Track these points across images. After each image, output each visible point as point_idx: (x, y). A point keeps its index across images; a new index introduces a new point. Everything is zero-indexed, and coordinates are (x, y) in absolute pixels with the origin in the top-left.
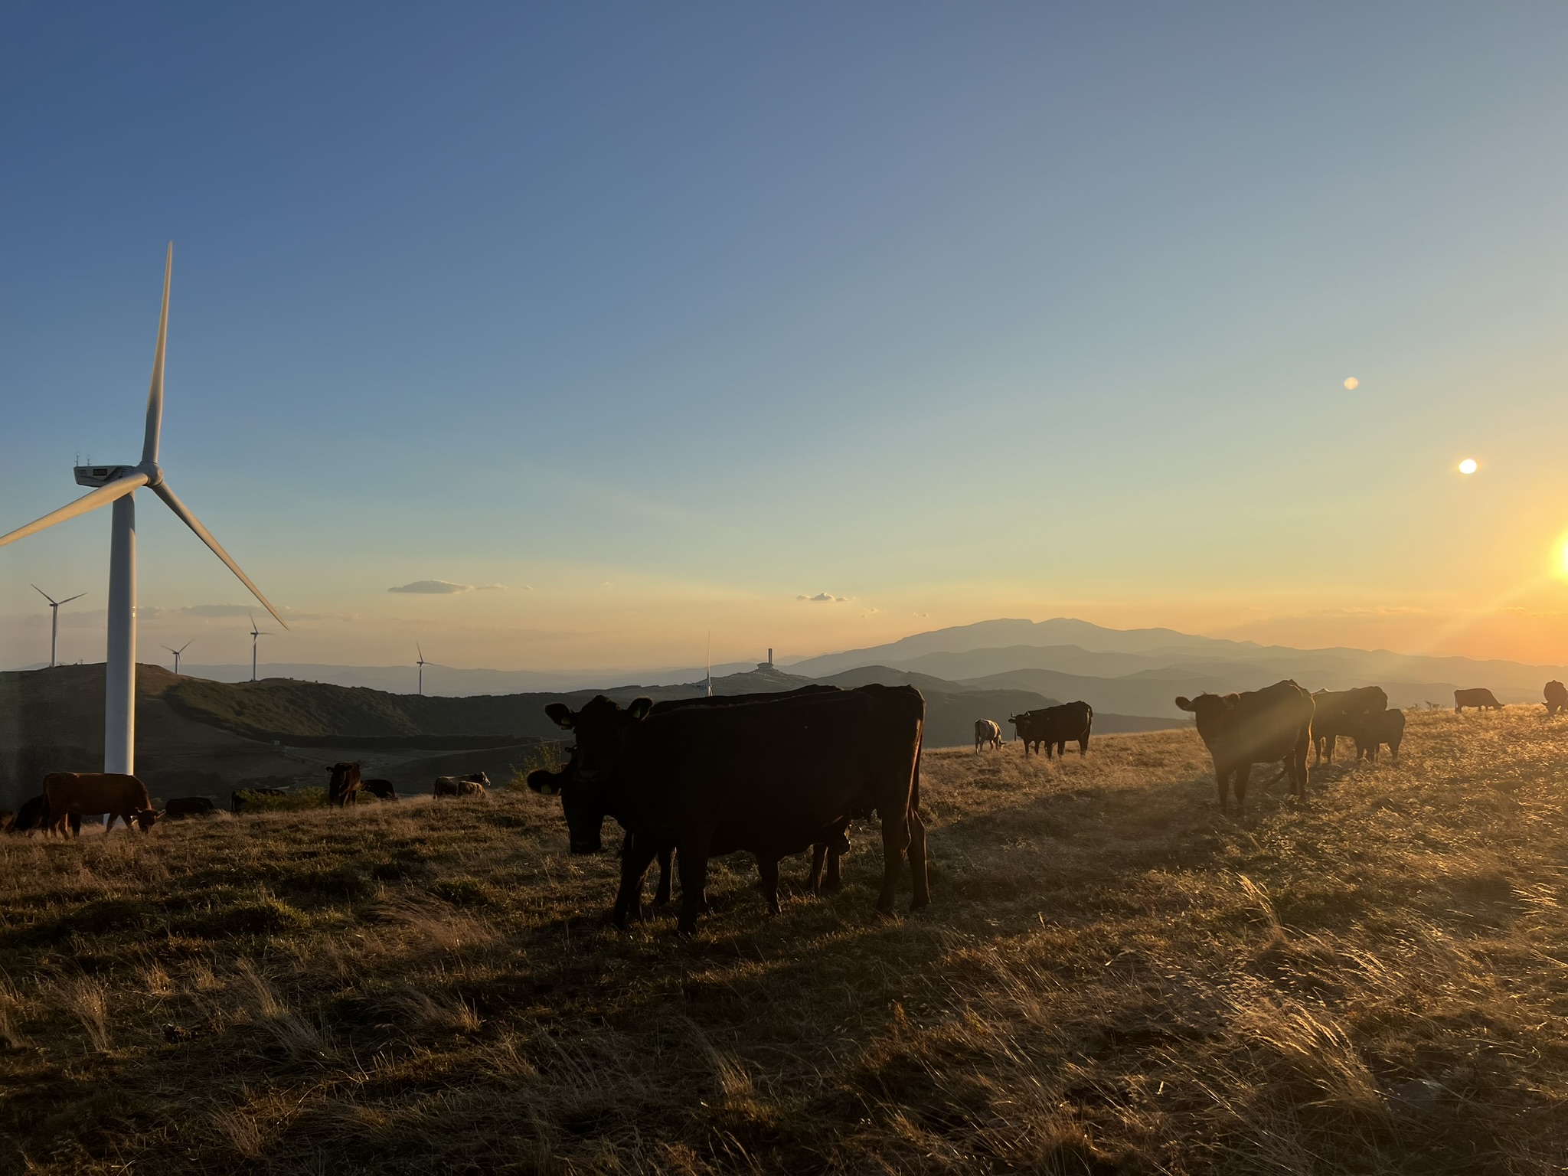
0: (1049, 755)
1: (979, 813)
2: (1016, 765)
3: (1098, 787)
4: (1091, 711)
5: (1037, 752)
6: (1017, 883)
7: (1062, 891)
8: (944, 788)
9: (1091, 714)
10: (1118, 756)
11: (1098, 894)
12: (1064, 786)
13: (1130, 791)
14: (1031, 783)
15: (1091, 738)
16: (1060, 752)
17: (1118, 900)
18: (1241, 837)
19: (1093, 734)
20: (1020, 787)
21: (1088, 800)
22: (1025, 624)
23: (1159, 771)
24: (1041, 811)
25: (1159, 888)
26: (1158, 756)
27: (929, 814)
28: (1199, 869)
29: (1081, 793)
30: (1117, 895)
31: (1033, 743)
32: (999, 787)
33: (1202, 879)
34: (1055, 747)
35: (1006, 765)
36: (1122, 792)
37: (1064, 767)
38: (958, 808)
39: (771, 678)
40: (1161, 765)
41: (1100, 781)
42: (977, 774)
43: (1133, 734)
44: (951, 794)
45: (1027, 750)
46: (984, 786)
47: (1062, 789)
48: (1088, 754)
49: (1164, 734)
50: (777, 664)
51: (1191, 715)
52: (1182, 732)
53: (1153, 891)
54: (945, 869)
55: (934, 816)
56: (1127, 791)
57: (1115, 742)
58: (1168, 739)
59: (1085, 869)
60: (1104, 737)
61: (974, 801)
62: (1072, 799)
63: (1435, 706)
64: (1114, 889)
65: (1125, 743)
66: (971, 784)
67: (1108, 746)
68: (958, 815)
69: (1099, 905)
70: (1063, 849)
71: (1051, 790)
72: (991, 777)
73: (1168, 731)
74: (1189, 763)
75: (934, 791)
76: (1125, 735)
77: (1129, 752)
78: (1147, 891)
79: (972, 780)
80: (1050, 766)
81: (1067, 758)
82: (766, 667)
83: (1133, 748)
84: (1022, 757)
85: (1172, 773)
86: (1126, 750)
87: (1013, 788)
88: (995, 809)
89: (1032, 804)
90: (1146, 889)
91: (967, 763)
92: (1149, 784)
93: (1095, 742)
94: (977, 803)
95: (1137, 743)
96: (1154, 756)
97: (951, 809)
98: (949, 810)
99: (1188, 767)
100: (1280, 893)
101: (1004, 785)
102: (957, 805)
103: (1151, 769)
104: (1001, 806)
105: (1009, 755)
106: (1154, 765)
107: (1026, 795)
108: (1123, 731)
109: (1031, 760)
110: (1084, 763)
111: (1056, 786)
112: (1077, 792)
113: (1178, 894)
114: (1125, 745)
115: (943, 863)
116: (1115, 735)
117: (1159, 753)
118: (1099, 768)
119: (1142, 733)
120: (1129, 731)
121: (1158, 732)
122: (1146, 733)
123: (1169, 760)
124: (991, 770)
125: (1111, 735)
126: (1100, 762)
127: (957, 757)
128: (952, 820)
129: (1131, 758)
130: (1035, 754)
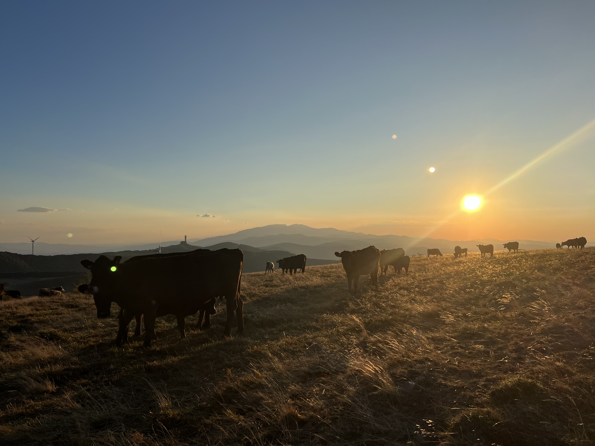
0: (291, 274)
1: (264, 296)
2: (279, 278)
3: (307, 285)
4: (306, 257)
5: (287, 273)
6: (277, 321)
7: (293, 323)
8: (252, 287)
9: (306, 259)
10: (315, 274)
11: (305, 324)
12: (296, 285)
13: (319, 286)
14: (284, 284)
16: (295, 272)
17: (312, 325)
18: (355, 301)
19: (307, 266)
20: (280, 286)
21: (303, 290)
22: (283, 227)
23: (329, 279)
24: (287, 294)
25: (326, 320)
26: (329, 273)
27: (246, 297)
28: (340, 313)
29: (301, 287)
30: (312, 323)
31: (285, 270)
32: (272, 286)
33: (341, 317)
34: (293, 271)
35: (275, 278)
36: (315, 287)
37: (296, 278)
38: (257, 295)
39: (186, 247)
40: (330, 276)
41: (308, 283)
42: (264, 282)
43: (321, 266)
44: (254, 290)
45: (283, 272)
46: (266, 286)
48: (305, 273)
50: (188, 242)
51: (340, 259)
52: (337, 265)
53: (325, 322)
54: (251, 318)
55: (248, 298)
56: (317, 286)
57: (314, 269)
58: (332, 267)
59: (302, 315)
60: (311, 267)
62: (298, 290)
63: (420, 255)
64: (311, 321)
66: (262, 285)
67: (312, 270)
68: (257, 297)
69: (306, 328)
70: (294, 308)
71: (291, 287)
72: (270, 283)
73: (333, 265)
74: (339, 276)
76: (318, 266)
77: (319, 272)
79: (262, 284)
80: (291, 278)
81: (297, 275)
82: (184, 243)
83: (321, 271)
84: (281, 275)
85: (333, 279)
86: (318, 271)
87: (277, 286)
88: (270, 294)
89: (284, 292)
90: (322, 321)
91: (262, 278)
92: (325, 283)
93: (307, 269)
94: (264, 292)
95: (322, 269)
96: (327, 273)
97: (254, 295)
98: (253, 295)
99: (339, 277)
100: (367, 320)
101: (274, 286)
102: (256, 293)
103: (326, 278)
104: (273, 293)
105: (277, 274)
106: (327, 277)
107: (282, 288)
108: (317, 265)
109: (285, 276)
110: (303, 276)
111: (293, 285)
112: (300, 287)
113: (333, 322)
114: (318, 269)
115: (250, 315)
116: (315, 266)
117: (329, 272)
118: (308, 278)
119: (324, 266)
120: (319, 265)
121: (330, 265)
122: (325, 265)
123: (332, 275)
124: (270, 280)
125: (313, 266)
126: (308, 276)
127: (258, 276)
128: (254, 299)
129: (319, 274)
130: (286, 274)
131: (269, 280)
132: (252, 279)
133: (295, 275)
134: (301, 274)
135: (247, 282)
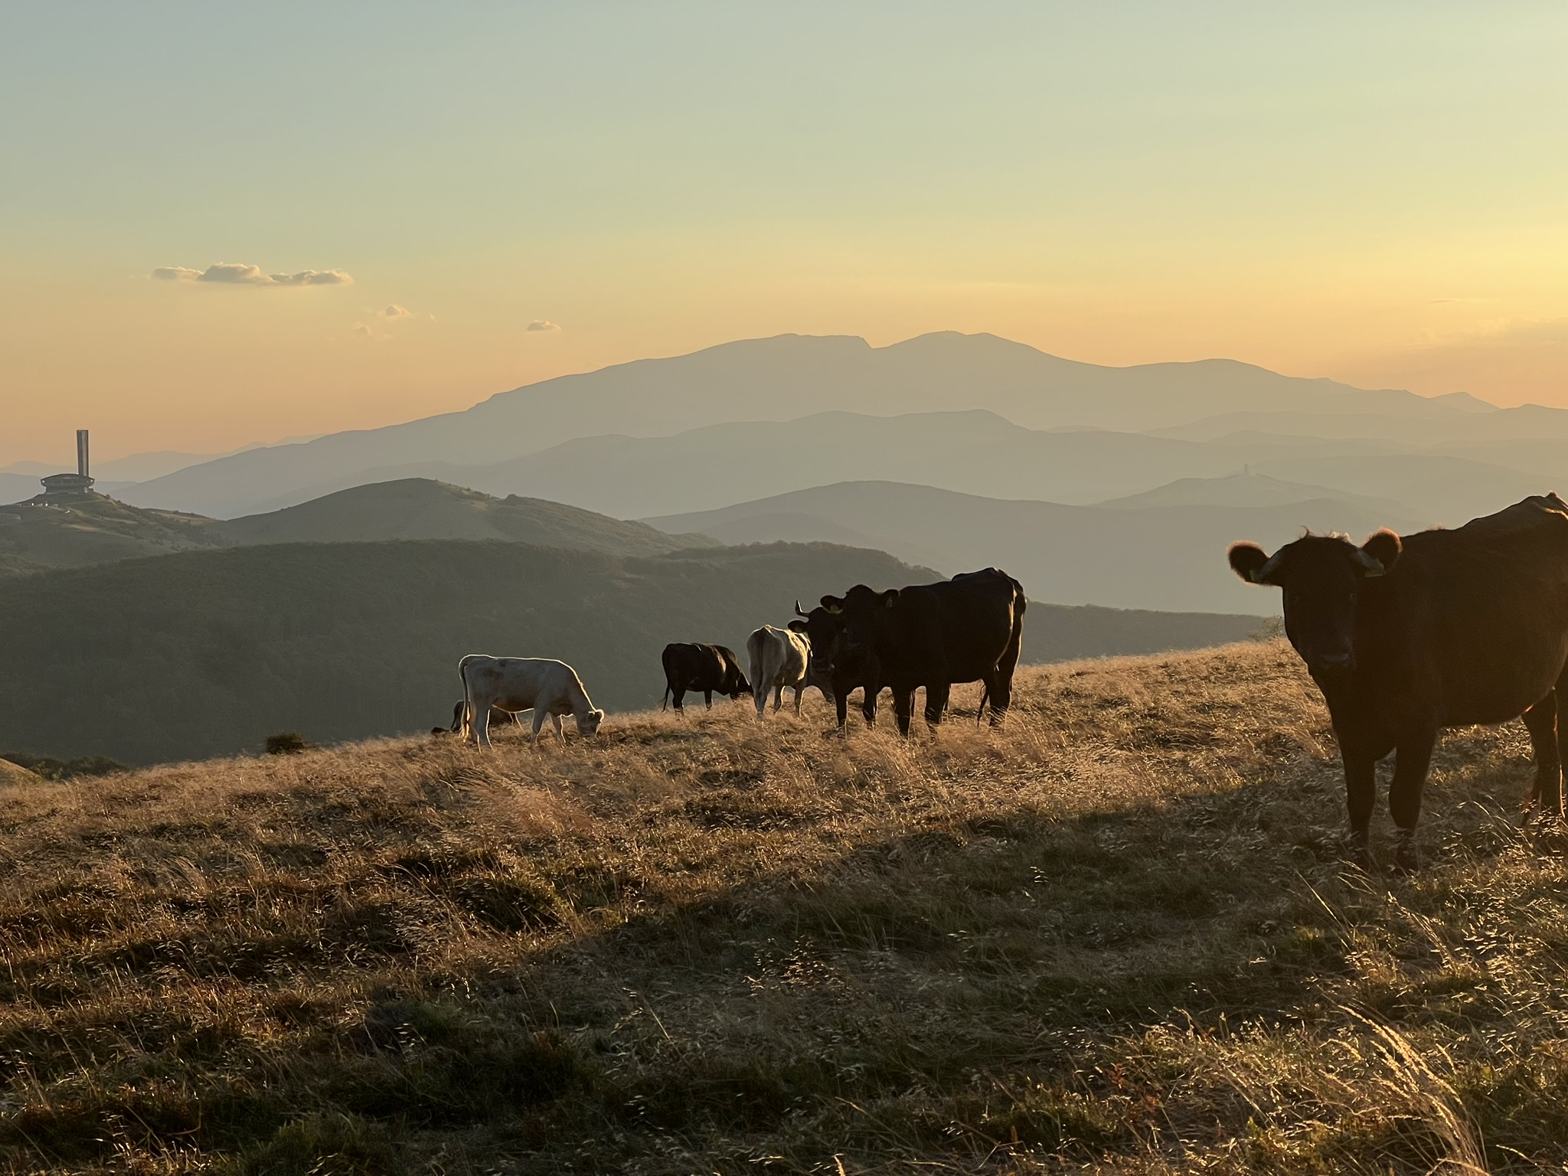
0: (904, 725)
1: (692, 893)
2: (808, 758)
3: (1029, 810)
4: (1020, 597)
5: (869, 717)
6: (788, 1081)
7: (907, 1097)
8: (598, 828)
10: (1091, 721)
11: (1005, 1101)
12: (939, 810)
13: (1117, 818)
14: (848, 806)
15: (1022, 675)
16: (934, 714)
17: (1062, 1112)
18: (1402, 929)
19: (1029, 662)
20: (811, 819)
21: (999, 845)
22: (850, 348)
23: (1198, 760)
24: (867, 878)
25: (1171, 1074)
26: (1200, 718)
27: (549, 902)
28: (1284, 1021)
29: (979, 827)
30: (1058, 1098)
31: (858, 693)
32: (753, 820)
33: (1289, 1047)
35: (776, 758)
36: (1092, 820)
37: (941, 758)
38: (636, 884)
39: (87, 522)
40: (1209, 741)
41: (1035, 793)
42: (694, 786)
43: (1139, 660)
44: (615, 844)
45: (842, 714)
46: (710, 817)
47: (929, 819)
48: (1010, 718)
49: (1222, 659)
50: (105, 480)
52: (1270, 649)
53: (1158, 1086)
54: (586, 1056)
55: (564, 908)
56: (1106, 818)
57: (1087, 684)
58: (1231, 673)
59: (978, 1033)
60: (1060, 672)
61: (682, 860)
62: (955, 844)
64: (1050, 1081)
65: (1113, 686)
66: (676, 812)
67: (1067, 694)
68: (634, 900)
69: (1008, 1131)
70: (922, 981)
71: (899, 821)
72: (736, 793)
73: (1232, 650)
74: (1278, 736)
75: (567, 835)
76: (1117, 662)
77: (1123, 709)
78: (1140, 1085)
79: (678, 802)
80: (900, 754)
81: (950, 730)
82: (69, 488)
83: (1136, 699)
84: (827, 735)
85: (1234, 762)
86: (1114, 704)
87: (796, 822)
88: (740, 881)
89: (844, 862)
90: (1137, 1080)
91: (673, 757)
92: (1169, 793)
93: (1031, 685)
94: (689, 866)
95: (1146, 685)
96: (1188, 718)
97: (615, 887)
98: (609, 889)
99: (1276, 744)
100: (1489, 1076)
101: (770, 813)
102: (634, 874)
103: (1178, 754)
104: (757, 873)
105: (791, 730)
106: (1187, 742)
107: (828, 837)
108: (1112, 652)
109: (852, 741)
110: (997, 743)
111: (915, 810)
112: (970, 823)
113: (1222, 1089)
114: (1115, 690)
115: (581, 1036)
116: (1090, 664)
117: (1203, 709)
118: (1035, 758)
119: (1161, 658)
120: (1126, 652)
121: (1208, 653)
122: (1172, 657)
123: (1228, 729)
124: (737, 773)
125: (1078, 665)
126: (1039, 740)
127: (645, 741)
128: (616, 915)
129: (1125, 726)
130: (864, 725)
131: (730, 775)
132: (599, 765)
133: (933, 731)
134: (984, 724)
135: (558, 789)
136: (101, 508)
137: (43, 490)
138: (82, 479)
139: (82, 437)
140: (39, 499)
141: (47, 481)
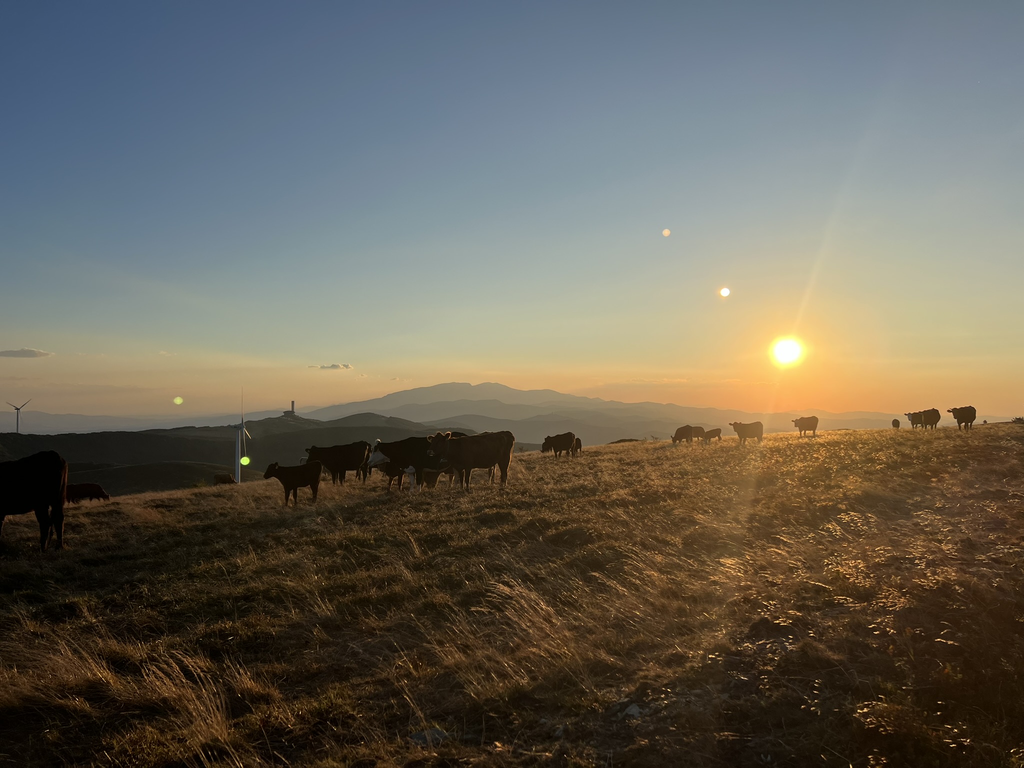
22: (466, 386)
39: (293, 421)
50: (297, 412)
82: (290, 414)
136: (297, 419)
137: (283, 414)
138: (293, 412)
139: (293, 402)
140: (283, 416)
141: (284, 412)
